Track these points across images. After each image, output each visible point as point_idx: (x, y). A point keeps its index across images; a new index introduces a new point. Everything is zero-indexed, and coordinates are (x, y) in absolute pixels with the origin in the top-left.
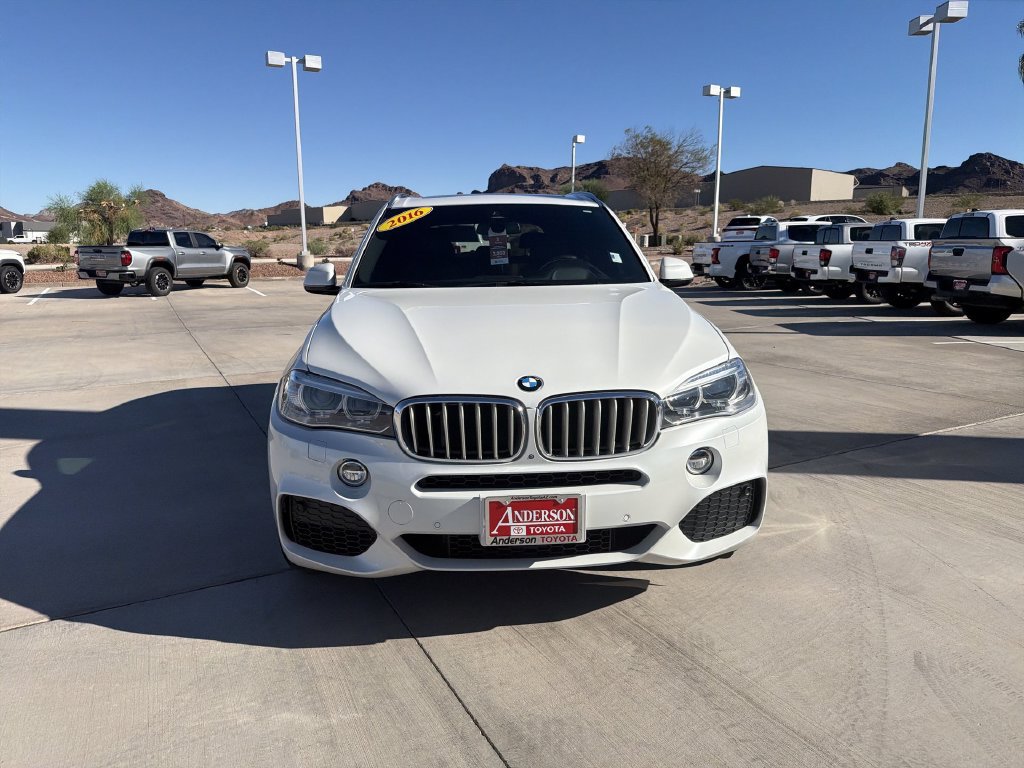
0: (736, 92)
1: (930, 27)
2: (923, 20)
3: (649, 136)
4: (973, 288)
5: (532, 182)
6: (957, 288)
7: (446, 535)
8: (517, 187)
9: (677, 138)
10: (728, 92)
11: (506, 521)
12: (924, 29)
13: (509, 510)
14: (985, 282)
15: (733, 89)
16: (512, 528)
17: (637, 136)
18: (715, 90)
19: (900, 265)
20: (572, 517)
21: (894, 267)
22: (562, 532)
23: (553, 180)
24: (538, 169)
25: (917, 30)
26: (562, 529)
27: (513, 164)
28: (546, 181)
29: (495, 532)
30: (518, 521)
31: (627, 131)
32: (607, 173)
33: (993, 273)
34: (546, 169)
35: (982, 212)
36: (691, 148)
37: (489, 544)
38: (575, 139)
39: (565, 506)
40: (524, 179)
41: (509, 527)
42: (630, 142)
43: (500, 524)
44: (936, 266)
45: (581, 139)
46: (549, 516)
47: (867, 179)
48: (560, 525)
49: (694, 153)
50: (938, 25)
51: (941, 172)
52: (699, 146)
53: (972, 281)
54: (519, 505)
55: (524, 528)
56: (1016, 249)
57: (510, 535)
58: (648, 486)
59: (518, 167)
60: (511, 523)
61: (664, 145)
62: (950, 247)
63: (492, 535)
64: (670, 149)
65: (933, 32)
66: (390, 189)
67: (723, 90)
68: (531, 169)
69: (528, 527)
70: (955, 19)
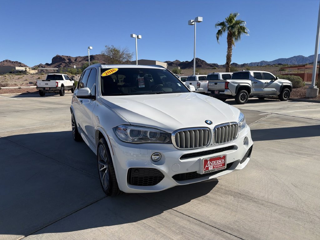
0: (140, 37)
1: (193, 23)
2: (192, 21)
3: (113, 48)
4: (220, 93)
5: (68, 61)
6: (216, 93)
7: (185, 173)
8: (63, 62)
9: (121, 49)
10: (138, 37)
11: (208, 165)
12: (192, 23)
13: (209, 161)
14: (224, 91)
15: (139, 36)
16: (209, 167)
17: (109, 48)
18: (134, 36)
19: (199, 87)
20: (224, 161)
21: (198, 88)
22: (221, 166)
23: (76, 60)
24: (70, 57)
25: (190, 24)
26: (221, 165)
27: (61, 55)
28: (73, 61)
29: (205, 169)
30: (211, 165)
31: (106, 46)
32: (94, 59)
33: (225, 89)
34: (73, 57)
35: (216, 73)
36: (126, 53)
37: (203, 173)
38: (89, 48)
39: (222, 158)
40: (65, 60)
41: (208, 167)
42: (107, 50)
43: (206, 166)
44: (209, 87)
45: (91, 48)
46: (219, 162)
47: (170, 64)
48: (221, 164)
49: (127, 55)
50: (196, 23)
51: (187, 63)
52: (128, 53)
53: (220, 91)
54: (212, 160)
55: (212, 166)
56: (230, 82)
57: (208, 169)
58: (238, 149)
59: (63, 56)
60: (209, 166)
61: (118, 52)
62: (214, 82)
63: (204, 170)
64: (119, 53)
65: (195, 24)
66: (12, 62)
67: (136, 36)
68: (67, 57)
69: (213, 166)
70: (200, 22)
